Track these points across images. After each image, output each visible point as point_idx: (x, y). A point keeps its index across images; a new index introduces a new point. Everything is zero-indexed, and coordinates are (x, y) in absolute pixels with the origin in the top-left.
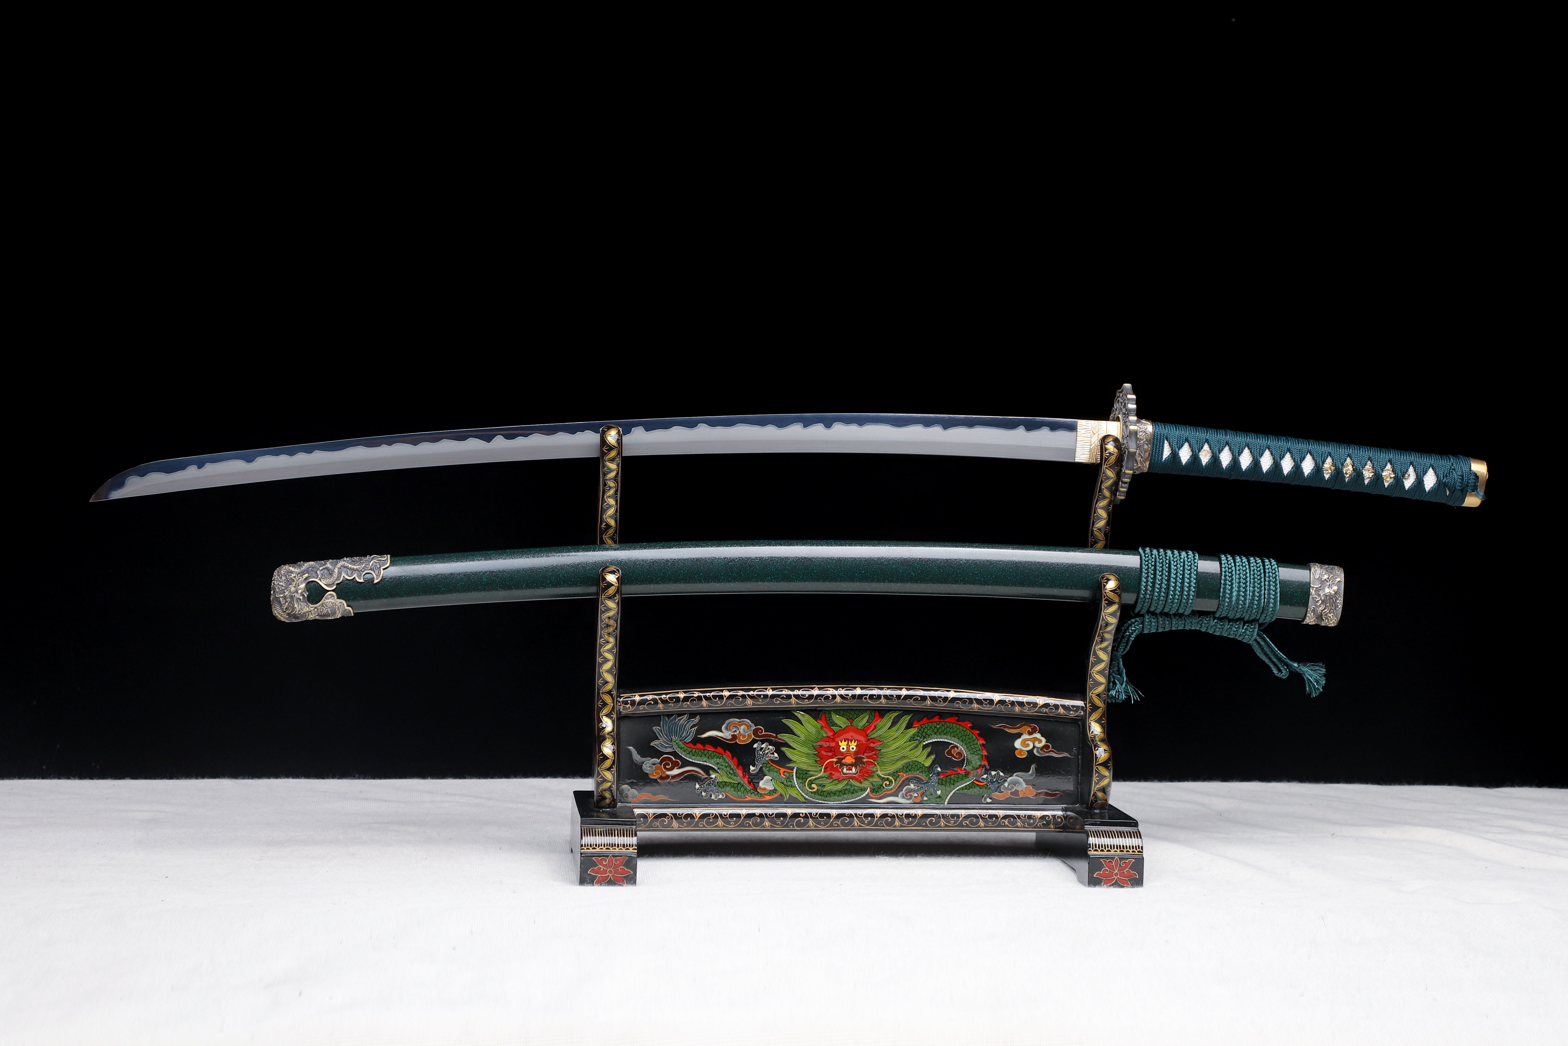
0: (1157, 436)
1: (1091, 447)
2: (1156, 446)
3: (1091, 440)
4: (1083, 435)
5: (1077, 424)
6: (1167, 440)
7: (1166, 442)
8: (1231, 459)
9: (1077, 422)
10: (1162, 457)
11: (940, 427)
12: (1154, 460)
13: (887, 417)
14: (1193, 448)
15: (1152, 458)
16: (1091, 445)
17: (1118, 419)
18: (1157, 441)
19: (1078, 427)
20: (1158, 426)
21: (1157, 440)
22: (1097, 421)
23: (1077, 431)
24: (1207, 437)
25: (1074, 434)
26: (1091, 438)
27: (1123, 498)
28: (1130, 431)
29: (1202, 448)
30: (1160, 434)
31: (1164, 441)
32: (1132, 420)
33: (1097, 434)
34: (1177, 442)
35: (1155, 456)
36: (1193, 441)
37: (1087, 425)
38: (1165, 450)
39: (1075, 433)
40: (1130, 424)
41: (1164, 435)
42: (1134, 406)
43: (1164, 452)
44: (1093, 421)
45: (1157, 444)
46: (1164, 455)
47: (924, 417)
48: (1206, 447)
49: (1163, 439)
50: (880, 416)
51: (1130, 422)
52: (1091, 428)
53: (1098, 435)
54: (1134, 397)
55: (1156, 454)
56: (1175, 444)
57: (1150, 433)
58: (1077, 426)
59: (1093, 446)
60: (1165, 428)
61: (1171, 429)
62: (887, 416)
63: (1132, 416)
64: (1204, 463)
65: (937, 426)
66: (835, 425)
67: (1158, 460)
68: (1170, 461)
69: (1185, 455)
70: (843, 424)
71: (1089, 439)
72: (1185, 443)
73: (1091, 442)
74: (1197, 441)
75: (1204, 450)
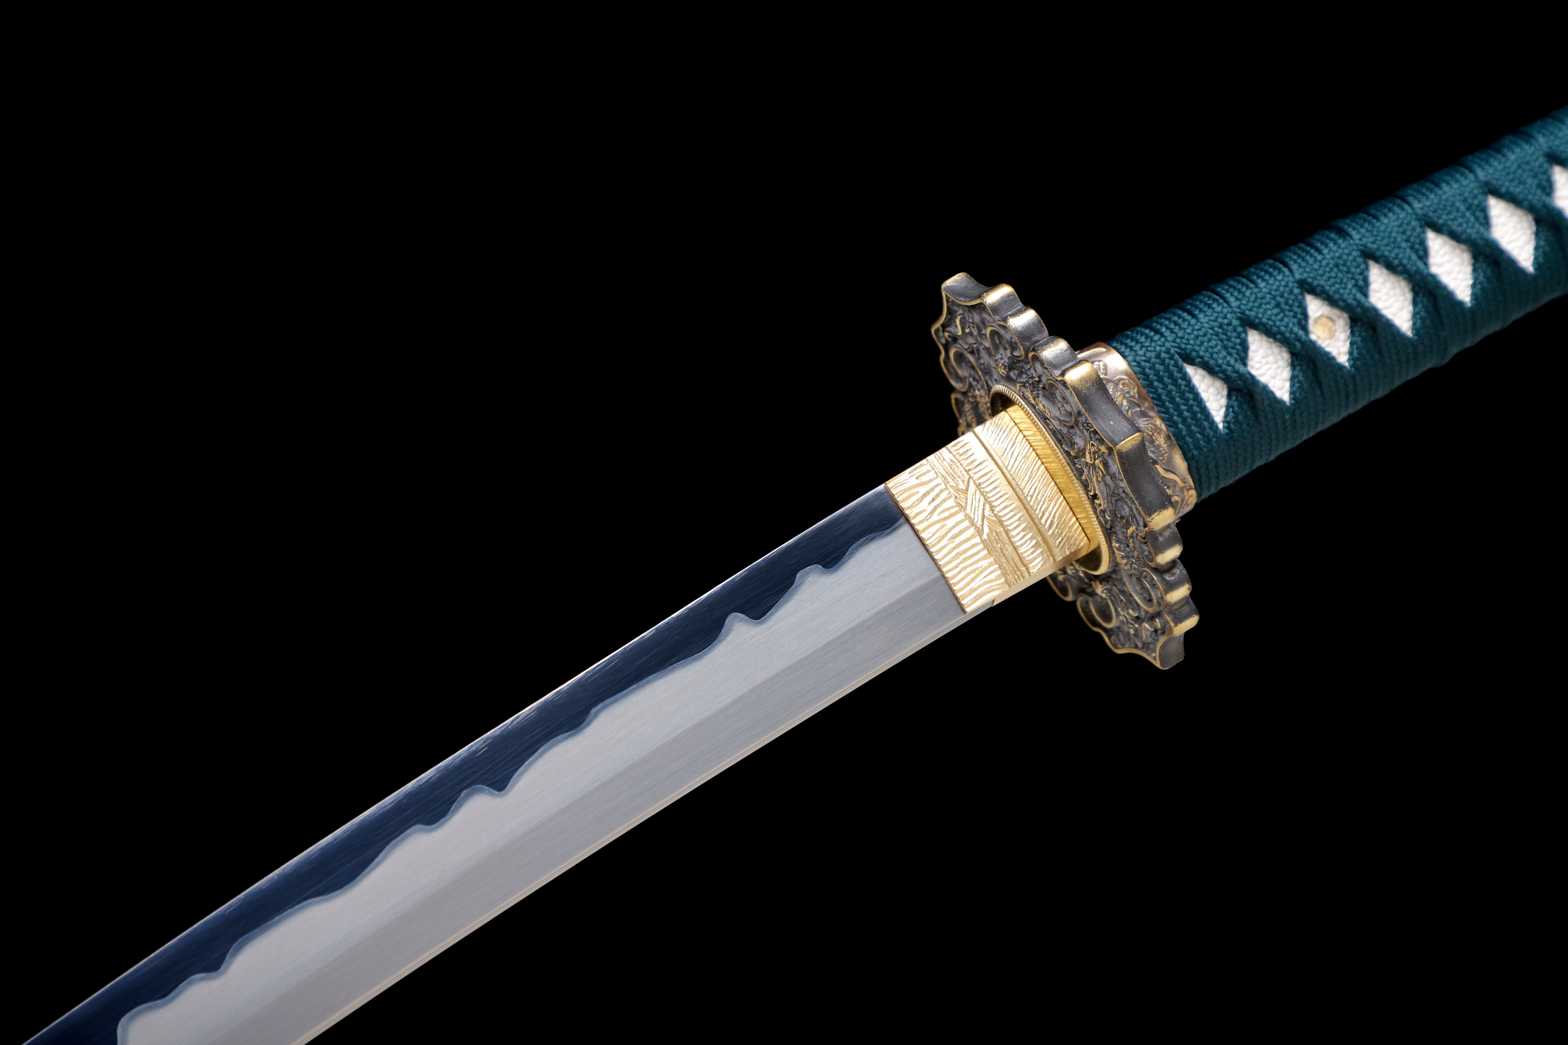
0: (1152, 368)
1: (985, 536)
2: (1172, 400)
3: (967, 516)
4: (935, 517)
5: (892, 496)
6: (1192, 362)
7: (1190, 370)
8: (1409, 296)
9: (887, 491)
10: (1212, 423)
11: (481, 791)
12: (1198, 448)
13: (285, 879)
14: (1282, 334)
15: (1186, 443)
16: (980, 532)
17: (1001, 403)
18: (1165, 386)
19: (903, 505)
20: (1132, 339)
21: (1160, 380)
22: (944, 450)
23: (907, 520)
24: (1298, 276)
25: (901, 535)
26: (963, 508)
27: (1192, 622)
28: (1074, 389)
29: (1305, 316)
30: (1158, 356)
31: (1181, 370)
32: (1057, 356)
33: (972, 487)
34: (1225, 347)
35: (1191, 434)
36: (1268, 313)
37: (924, 479)
38: (1204, 395)
39: (906, 528)
40: (1057, 373)
41: (1168, 352)
42: (1030, 316)
43: (1208, 404)
44: (931, 458)
45: (1169, 393)
46: (1213, 413)
47: (409, 796)
48: (1315, 307)
49: (1176, 365)
50: (260, 891)
51: (1055, 367)
52: (939, 481)
53: (978, 486)
54: (1004, 291)
55: (1188, 427)
56: (1221, 358)
57: (1126, 374)
58: (896, 503)
59: (986, 530)
60: (1157, 332)
61: (1176, 324)
62: (284, 877)
63: (1047, 343)
64: (1343, 359)
65: (468, 796)
66: (125, 1031)
67: (1208, 440)
68: (1245, 417)
69: (1271, 372)
70: (151, 1008)
71: (961, 516)
72: (1245, 332)
73: (973, 524)
74: (1278, 305)
75: (1316, 321)
